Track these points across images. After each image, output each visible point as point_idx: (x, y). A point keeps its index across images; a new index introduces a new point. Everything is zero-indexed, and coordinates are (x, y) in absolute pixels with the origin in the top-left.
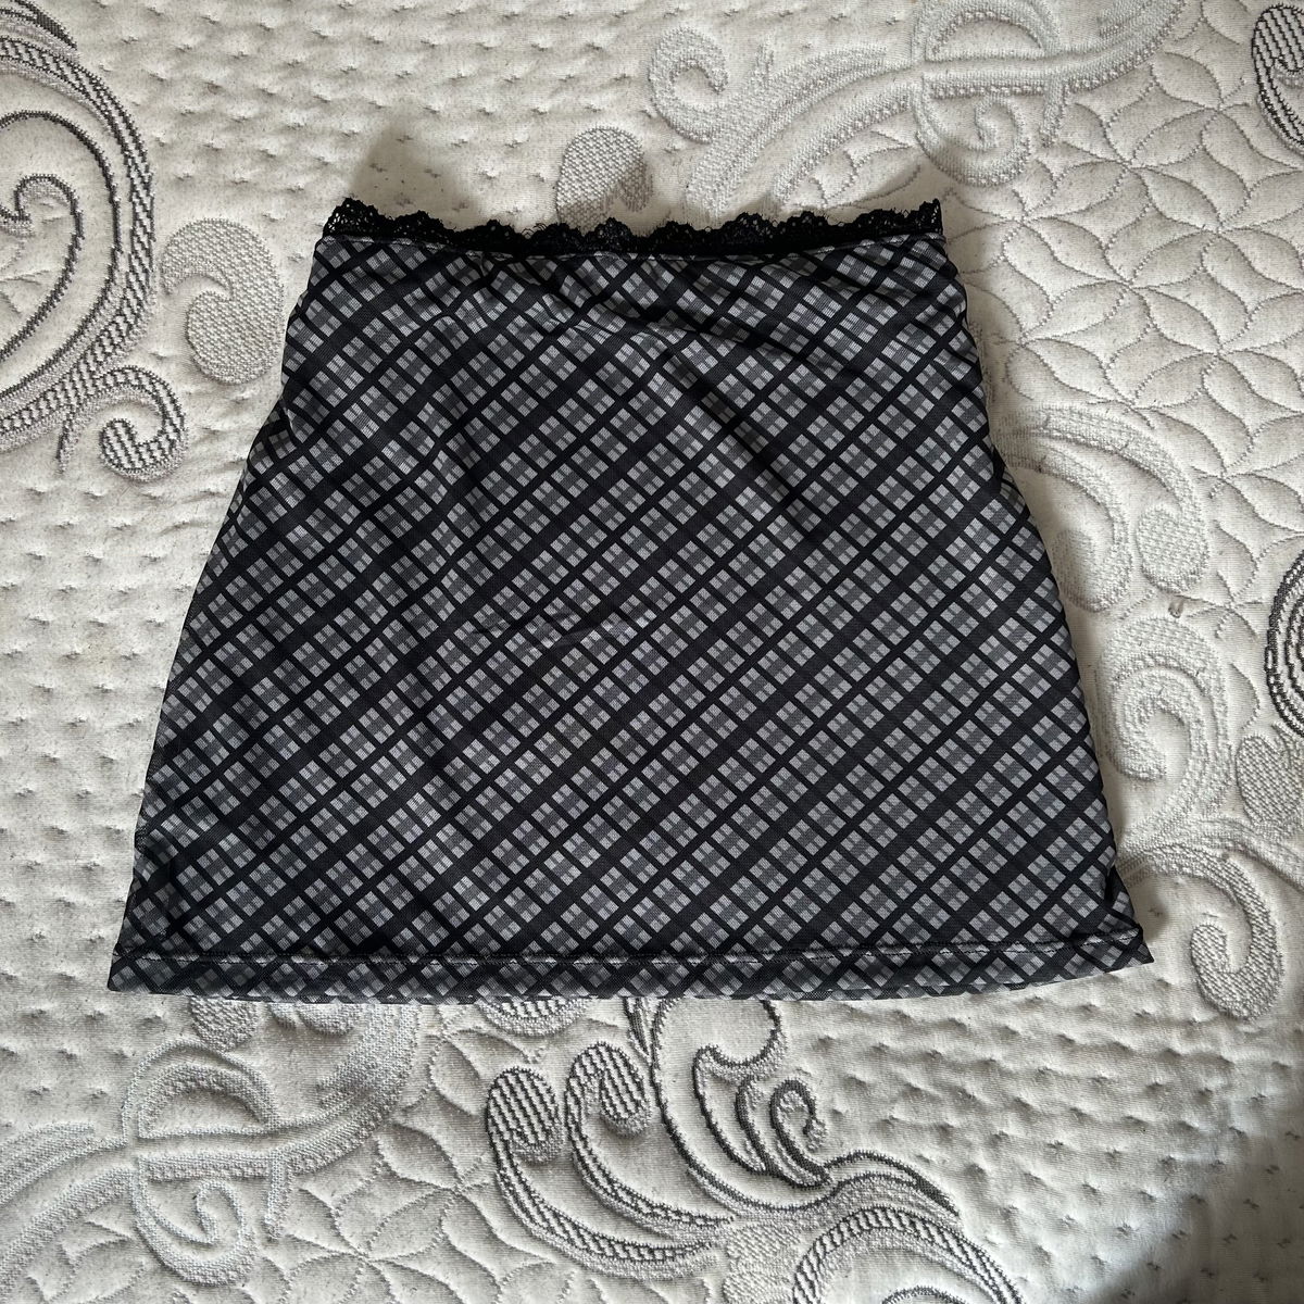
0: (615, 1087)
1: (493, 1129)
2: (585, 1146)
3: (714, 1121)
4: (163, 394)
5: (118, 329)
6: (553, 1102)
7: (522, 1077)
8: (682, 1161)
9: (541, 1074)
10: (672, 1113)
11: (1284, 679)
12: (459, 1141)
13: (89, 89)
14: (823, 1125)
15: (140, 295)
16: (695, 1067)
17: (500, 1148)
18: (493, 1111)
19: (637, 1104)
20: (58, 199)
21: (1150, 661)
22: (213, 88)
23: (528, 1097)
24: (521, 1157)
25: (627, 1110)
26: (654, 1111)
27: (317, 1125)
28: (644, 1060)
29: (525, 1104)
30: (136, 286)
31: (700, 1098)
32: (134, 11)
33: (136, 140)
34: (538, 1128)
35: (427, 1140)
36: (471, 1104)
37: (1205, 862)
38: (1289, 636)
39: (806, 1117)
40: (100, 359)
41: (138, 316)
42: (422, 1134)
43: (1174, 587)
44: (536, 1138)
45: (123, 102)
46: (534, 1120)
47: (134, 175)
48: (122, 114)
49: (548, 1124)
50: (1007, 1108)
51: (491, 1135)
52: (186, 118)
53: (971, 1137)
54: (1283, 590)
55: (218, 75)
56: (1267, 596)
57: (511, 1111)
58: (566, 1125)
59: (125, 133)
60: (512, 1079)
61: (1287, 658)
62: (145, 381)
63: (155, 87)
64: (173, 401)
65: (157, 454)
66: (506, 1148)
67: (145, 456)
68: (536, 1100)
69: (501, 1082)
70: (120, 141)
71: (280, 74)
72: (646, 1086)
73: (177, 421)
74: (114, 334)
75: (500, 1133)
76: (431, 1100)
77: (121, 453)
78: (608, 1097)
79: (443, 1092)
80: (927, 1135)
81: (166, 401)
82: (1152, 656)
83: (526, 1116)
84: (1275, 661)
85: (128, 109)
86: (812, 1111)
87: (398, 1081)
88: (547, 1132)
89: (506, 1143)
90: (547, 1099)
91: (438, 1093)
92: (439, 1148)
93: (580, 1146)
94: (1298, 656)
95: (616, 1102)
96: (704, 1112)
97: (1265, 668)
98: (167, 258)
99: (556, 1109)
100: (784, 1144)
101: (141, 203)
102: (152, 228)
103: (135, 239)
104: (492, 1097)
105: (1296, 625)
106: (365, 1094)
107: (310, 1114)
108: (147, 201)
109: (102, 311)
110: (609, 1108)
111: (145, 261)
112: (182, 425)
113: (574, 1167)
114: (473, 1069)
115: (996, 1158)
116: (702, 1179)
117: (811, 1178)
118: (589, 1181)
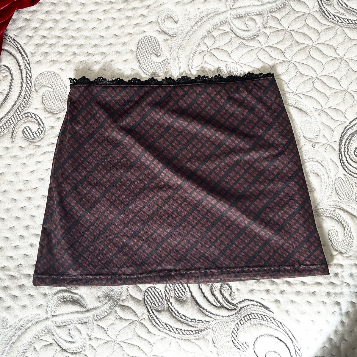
0: (178, 289)
1: (146, 303)
2: (172, 305)
3: (205, 295)
4: (38, 118)
5: (24, 102)
6: (162, 294)
7: (153, 289)
8: (198, 306)
9: (158, 287)
10: (194, 294)
11: (345, 161)
12: (138, 307)
13: (12, 41)
14: (235, 293)
15: (29, 93)
17: (149, 308)
18: (146, 298)
19: (184, 292)
20: (6, 70)
22: (44, 37)
23: (155, 294)
24: (155, 310)
25: (182, 294)
26: (189, 294)
27: (99, 307)
29: (154, 296)
30: (28, 91)
31: (201, 289)
32: (21, 19)
33: (25, 53)
34: (158, 301)
35: (129, 308)
36: (140, 297)
37: (330, 212)
38: (345, 149)
39: (230, 291)
40: (21, 110)
41: (29, 98)
42: (127, 306)
43: (312, 140)
44: (158, 304)
45: (20, 43)
46: (157, 299)
47: (25, 62)
48: (21, 46)
49: (161, 300)
50: (284, 283)
51: (146, 305)
52: (38, 45)
53: (275, 292)
54: (342, 137)
55: (45, 33)
56: (338, 140)
57: (151, 298)
58: (166, 300)
59: (22, 51)
60: (150, 289)
61: (345, 155)
62: (33, 115)
63: (29, 38)
64: (41, 120)
65: (38, 134)
66: (151, 308)
67: (35, 135)
68: (157, 294)
69: (147, 291)
70: (21, 53)
71: (62, 31)
72: (186, 288)
73: (42, 125)
74: (24, 104)
75: (148, 304)
76: (129, 297)
77: (28, 135)
78: (176, 291)
79: (132, 295)
80: (263, 292)
81: (39, 120)
82: (309, 159)
83: (155, 299)
84: (342, 156)
85: (22, 45)
86: (231, 290)
87: (120, 293)
88: (161, 302)
89: (150, 307)
90: (160, 294)
91: (131, 295)
92: (133, 310)
93: (170, 305)
94: (348, 154)
95: (179, 292)
96: (202, 293)
97: (340, 159)
98: (36, 82)
99: (163, 296)
100: (225, 299)
101: (28, 69)
102: (31, 75)
103: (27, 78)
104: (145, 295)
105: (346, 146)
106: (111, 298)
107: (97, 304)
108: (29, 68)
109: (20, 98)
110: (177, 294)
111: (30, 84)
112: (44, 126)
113: (169, 311)
114: (139, 288)
115: (283, 297)
116: (204, 311)
117: (233, 307)
118: (173, 314)
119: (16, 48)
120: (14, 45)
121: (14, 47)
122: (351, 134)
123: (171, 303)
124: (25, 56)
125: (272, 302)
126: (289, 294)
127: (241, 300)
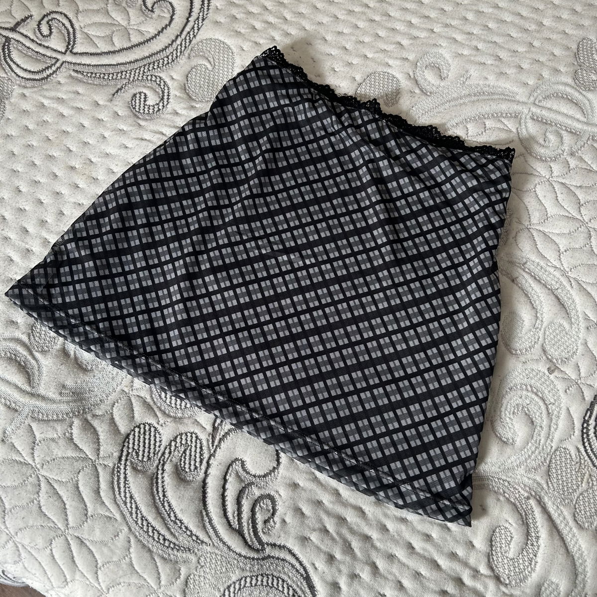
0: (190, 455)
1: (126, 444)
2: (162, 474)
3: (226, 494)
6: (159, 447)
7: (153, 429)
8: (201, 504)
9: (161, 432)
10: (209, 480)
12: (108, 441)
14: (275, 523)
16: (230, 465)
17: (125, 453)
18: (131, 437)
19: (196, 468)
23: (149, 439)
24: (131, 462)
25: (190, 468)
26: (202, 475)
27: (53, 401)
28: (210, 450)
29: (147, 441)
31: (225, 480)
34: (146, 454)
35: (95, 432)
36: (123, 428)
39: (269, 515)
42: (95, 429)
44: (143, 458)
46: (146, 450)
49: (152, 455)
50: (367, 563)
51: (124, 446)
53: (342, 567)
57: (139, 441)
58: (159, 460)
60: (147, 428)
66: (127, 456)
68: (152, 442)
69: (142, 426)
72: (204, 462)
75: (128, 447)
76: (108, 417)
78: (185, 458)
79: (114, 416)
80: (322, 555)
83: (144, 446)
86: (273, 514)
87: (99, 402)
88: (149, 459)
89: (128, 453)
90: (158, 444)
91: (112, 416)
92: (98, 439)
93: (160, 472)
95: (187, 462)
96: (224, 487)
99: (159, 451)
100: (252, 523)
104: (134, 430)
106: (81, 400)
107: (52, 394)
110: (182, 463)
113: (152, 479)
114: (133, 414)
115: (350, 585)
116: (206, 518)
117: (257, 545)
118: (155, 489)
123: (163, 470)
125: (326, 582)
126: (364, 588)
127: (278, 543)
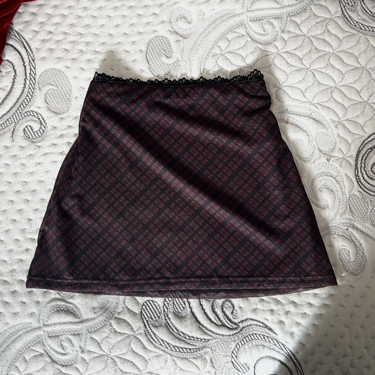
0: (177, 303)
1: (143, 317)
2: (170, 321)
3: (206, 312)
4: (40, 117)
5: (27, 100)
6: (160, 308)
7: (151, 302)
8: (197, 323)
9: (156, 301)
10: (194, 310)
11: (361, 177)
12: (134, 321)
13: (17, 35)
14: (237, 311)
15: (33, 90)
17: (146, 322)
18: (143, 312)
19: (184, 308)
20: (10, 66)
21: (323, 175)
22: (50, 32)
23: (153, 308)
24: (152, 324)
25: (181, 310)
26: (189, 310)
27: (94, 319)
29: (152, 310)
30: (31, 88)
31: (201, 305)
32: (27, 13)
33: (30, 48)
34: (156, 316)
35: (125, 321)
36: (137, 310)
37: (342, 231)
38: (361, 165)
39: (232, 309)
40: (23, 108)
41: (32, 96)
42: (123, 320)
43: (328, 153)
44: (156, 319)
45: (26, 38)
46: (155, 314)
47: (30, 58)
48: (26, 41)
49: (159, 315)
50: (290, 303)
51: (143, 319)
52: (44, 41)
53: (280, 312)
54: (359, 152)
55: (52, 29)
56: (354, 154)
57: (148, 312)
58: (164, 315)
59: (27, 46)
60: (148, 303)
61: (361, 171)
62: (35, 114)
63: (34, 33)
64: (43, 119)
65: (40, 134)
66: (147, 322)
67: (36, 135)
68: (155, 308)
69: (145, 304)
70: (26, 49)
71: (69, 27)
72: (186, 303)
74: (26, 102)
75: (146, 318)
76: (126, 310)
77: (29, 134)
78: (175, 306)
79: (129, 307)
80: (267, 312)
81: (41, 119)
82: (323, 173)
83: (153, 313)
84: (358, 172)
85: (28, 40)
86: (234, 307)
87: (116, 305)
88: (159, 317)
90: (158, 308)
91: (127, 308)
92: (128, 323)
93: (168, 320)
94: (365, 170)
95: (178, 307)
96: (203, 309)
97: (355, 174)
98: (40, 80)
99: (161, 311)
100: (226, 317)
101: (32, 65)
102: (35, 72)
103: (31, 75)
104: (143, 308)
105: (363, 162)
106: (107, 309)
107: (92, 316)
108: (34, 65)
109: (23, 96)
110: (176, 310)
111: (34, 81)
112: (46, 126)
113: (167, 326)
114: (137, 301)
115: (287, 318)
116: (203, 328)
117: (235, 326)
118: (171, 330)
119: (20, 43)
120: (19, 40)
121: (19, 41)
122: (369, 149)
123: (169, 319)
124: (30, 52)
125: (276, 323)
126: (294, 315)
127: (244, 319)
